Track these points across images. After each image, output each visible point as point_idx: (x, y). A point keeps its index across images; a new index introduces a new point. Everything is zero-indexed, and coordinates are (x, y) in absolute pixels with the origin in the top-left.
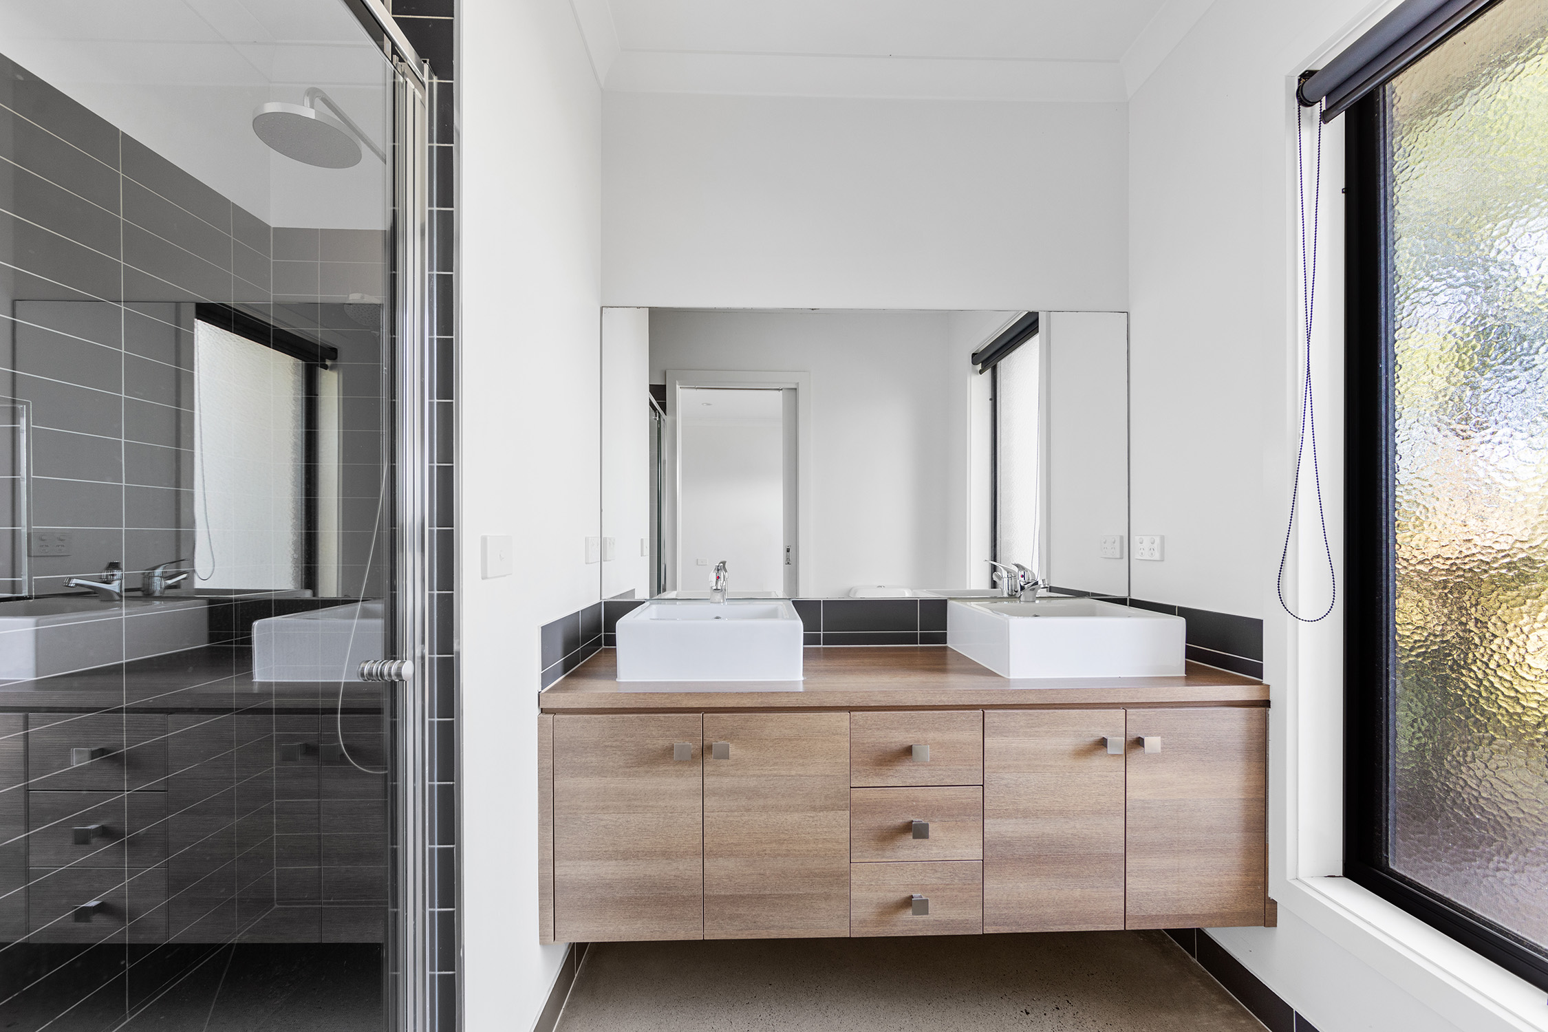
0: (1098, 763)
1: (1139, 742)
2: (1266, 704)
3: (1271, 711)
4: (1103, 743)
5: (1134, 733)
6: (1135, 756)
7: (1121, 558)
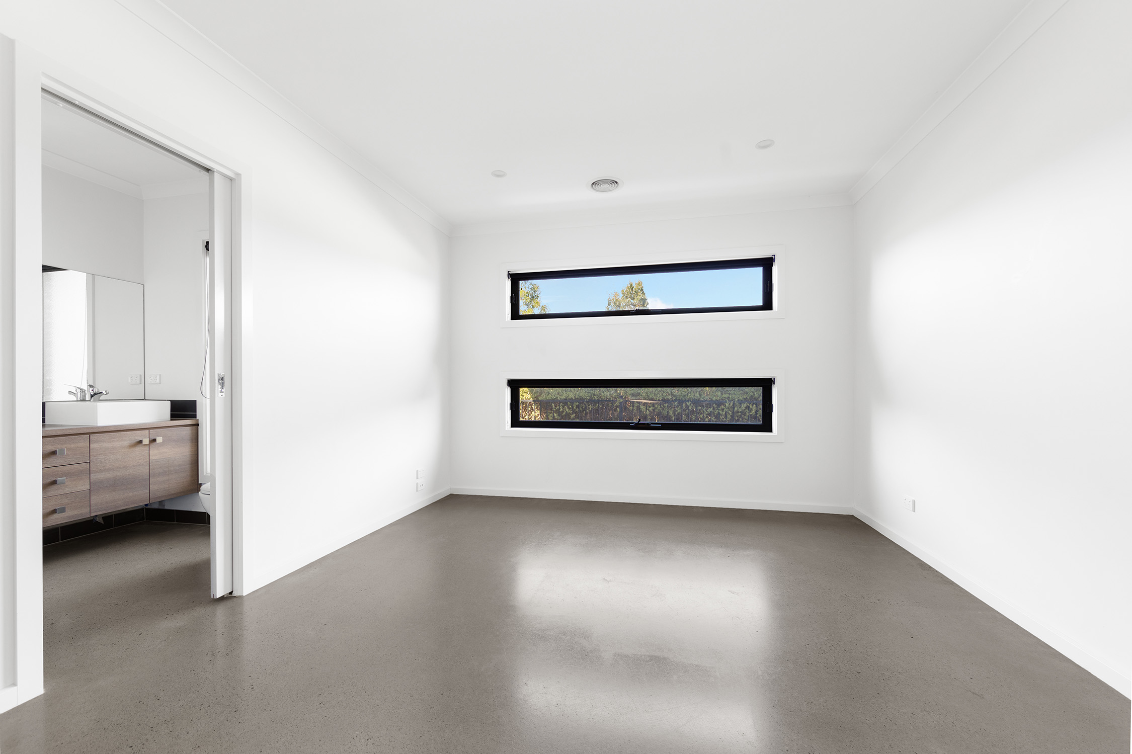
0: (139, 449)
1: (155, 440)
2: (198, 425)
3: (199, 427)
4: (141, 442)
5: (152, 437)
6: (153, 445)
7: (140, 384)
